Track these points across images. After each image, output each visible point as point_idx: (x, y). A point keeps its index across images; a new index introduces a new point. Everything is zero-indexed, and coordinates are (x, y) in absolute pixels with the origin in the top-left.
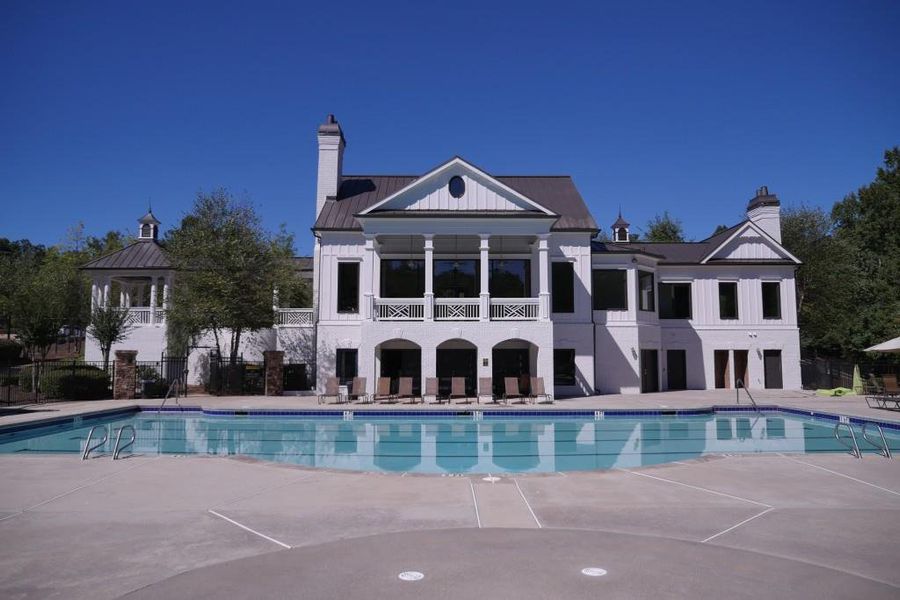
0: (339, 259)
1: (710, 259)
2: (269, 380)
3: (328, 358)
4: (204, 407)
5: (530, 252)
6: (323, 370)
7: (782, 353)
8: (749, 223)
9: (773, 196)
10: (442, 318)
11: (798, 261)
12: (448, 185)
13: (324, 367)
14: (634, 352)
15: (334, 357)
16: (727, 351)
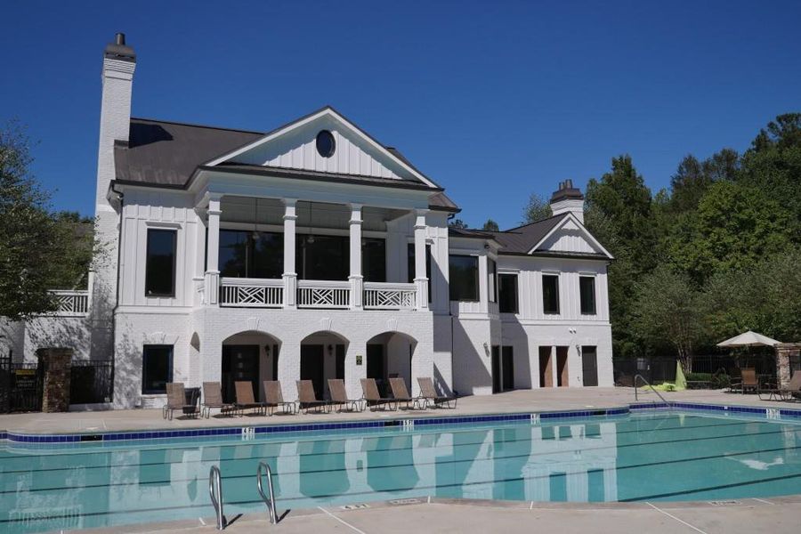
0: (148, 224)
1: (536, 250)
2: (49, 391)
3: (132, 358)
4: (10, 431)
5: (386, 231)
6: (123, 374)
7: (598, 350)
8: (570, 215)
9: (578, 190)
10: (306, 306)
11: (611, 257)
12: (315, 140)
13: (125, 370)
14: (486, 348)
15: (140, 356)
16: (550, 348)
